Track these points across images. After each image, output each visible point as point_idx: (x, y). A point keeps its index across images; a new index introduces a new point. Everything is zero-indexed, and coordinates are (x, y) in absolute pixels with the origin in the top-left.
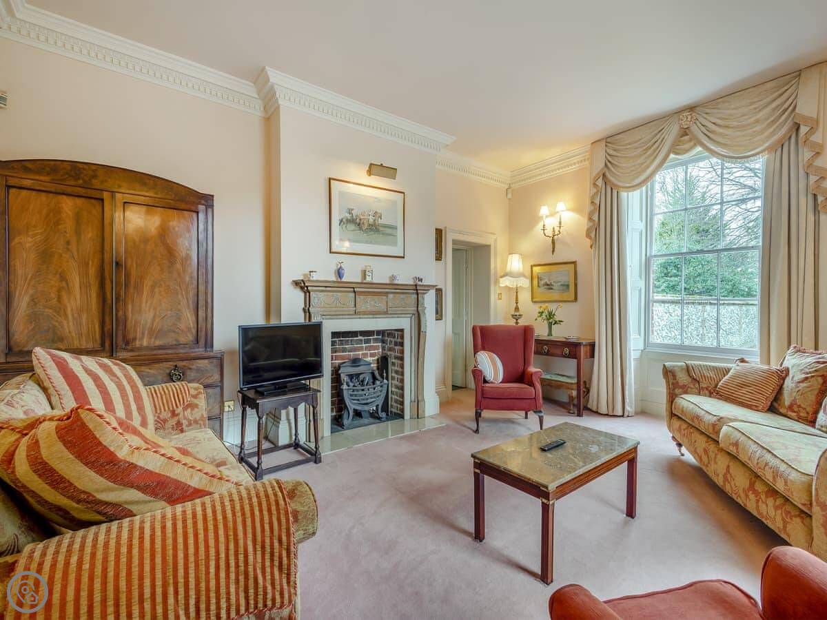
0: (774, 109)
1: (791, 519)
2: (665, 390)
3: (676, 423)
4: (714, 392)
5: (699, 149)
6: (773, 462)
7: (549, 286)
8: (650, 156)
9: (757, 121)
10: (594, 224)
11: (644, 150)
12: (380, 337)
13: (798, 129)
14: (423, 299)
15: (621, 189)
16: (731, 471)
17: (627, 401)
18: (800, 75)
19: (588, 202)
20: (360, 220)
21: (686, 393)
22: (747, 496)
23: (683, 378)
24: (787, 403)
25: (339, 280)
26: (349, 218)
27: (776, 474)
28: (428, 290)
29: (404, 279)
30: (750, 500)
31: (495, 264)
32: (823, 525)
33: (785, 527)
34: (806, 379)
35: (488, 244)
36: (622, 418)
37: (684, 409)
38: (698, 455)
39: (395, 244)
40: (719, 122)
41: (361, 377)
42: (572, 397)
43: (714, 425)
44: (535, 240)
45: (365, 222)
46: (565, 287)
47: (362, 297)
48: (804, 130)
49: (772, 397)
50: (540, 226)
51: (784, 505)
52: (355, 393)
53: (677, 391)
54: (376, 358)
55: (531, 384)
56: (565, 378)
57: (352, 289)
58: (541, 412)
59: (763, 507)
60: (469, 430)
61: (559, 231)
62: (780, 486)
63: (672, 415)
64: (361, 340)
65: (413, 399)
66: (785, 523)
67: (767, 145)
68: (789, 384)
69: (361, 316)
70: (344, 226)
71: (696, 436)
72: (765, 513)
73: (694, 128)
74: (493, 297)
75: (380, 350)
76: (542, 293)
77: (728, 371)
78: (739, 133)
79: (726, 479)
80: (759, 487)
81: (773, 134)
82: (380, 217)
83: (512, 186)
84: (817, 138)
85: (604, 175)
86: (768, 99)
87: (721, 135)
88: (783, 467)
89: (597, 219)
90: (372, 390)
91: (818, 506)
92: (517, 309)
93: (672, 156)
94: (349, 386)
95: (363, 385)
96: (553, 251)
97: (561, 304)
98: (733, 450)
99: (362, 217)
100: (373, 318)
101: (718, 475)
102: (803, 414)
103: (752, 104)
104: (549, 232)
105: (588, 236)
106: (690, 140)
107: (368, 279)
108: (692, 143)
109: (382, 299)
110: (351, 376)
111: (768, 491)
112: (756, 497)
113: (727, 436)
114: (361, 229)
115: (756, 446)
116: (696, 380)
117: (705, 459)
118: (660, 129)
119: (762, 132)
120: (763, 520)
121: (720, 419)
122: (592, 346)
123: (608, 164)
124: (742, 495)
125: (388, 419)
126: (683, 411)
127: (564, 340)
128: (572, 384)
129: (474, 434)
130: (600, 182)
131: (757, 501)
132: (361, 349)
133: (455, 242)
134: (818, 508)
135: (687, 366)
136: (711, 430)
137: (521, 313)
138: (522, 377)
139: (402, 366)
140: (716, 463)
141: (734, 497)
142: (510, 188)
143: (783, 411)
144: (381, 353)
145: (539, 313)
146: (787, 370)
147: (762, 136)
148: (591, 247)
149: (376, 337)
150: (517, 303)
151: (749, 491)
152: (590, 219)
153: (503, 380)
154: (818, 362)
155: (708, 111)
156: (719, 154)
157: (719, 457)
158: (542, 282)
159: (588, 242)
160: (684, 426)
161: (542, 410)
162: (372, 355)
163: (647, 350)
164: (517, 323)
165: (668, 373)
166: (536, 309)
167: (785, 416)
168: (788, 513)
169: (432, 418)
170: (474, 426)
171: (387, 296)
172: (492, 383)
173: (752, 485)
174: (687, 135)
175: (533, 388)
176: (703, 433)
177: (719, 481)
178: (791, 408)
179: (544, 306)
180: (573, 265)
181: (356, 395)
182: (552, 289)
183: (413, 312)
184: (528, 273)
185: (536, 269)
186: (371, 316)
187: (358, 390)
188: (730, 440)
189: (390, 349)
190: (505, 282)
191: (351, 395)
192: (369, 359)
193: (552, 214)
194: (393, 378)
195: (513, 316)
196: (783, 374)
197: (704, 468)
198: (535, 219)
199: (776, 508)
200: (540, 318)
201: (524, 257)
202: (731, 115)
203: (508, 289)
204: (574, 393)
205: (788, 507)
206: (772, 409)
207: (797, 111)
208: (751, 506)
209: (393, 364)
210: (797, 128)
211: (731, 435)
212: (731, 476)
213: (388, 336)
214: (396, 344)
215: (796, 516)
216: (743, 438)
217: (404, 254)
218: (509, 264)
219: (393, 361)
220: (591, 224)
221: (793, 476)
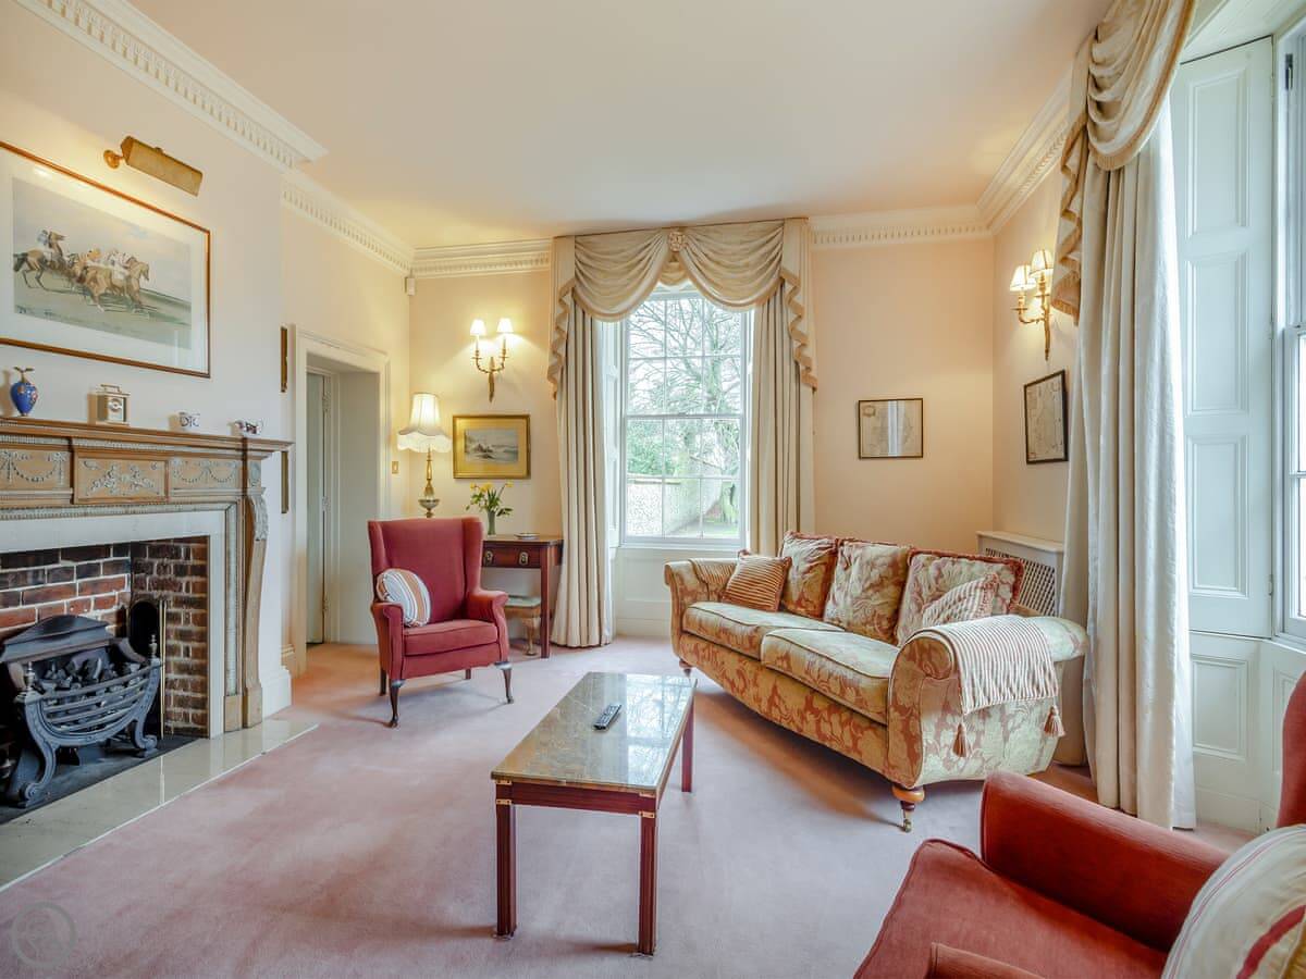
0: (763, 256)
1: (862, 733)
2: (671, 601)
3: (689, 643)
4: (724, 596)
5: (689, 282)
6: (839, 671)
7: (486, 453)
8: (636, 276)
9: (747, 265)
10: (560, 361)
11: (628, 267)
12: (128, 558)
13: (782, 286)
14: (259, 469)
15: (598, 316)
16: (779, 692)
17: (605, 622)
18: (783, 225)
19: (550, 326)
20: (85, 268)
21: (695, 601)
22: (803, 718)
23: (691, 581)
24: (795, 598)
25: (17, 414)
26: (49, 257)
27: (844, 684)
28: (272, 451)
29: (212, 421)
30: (807, 722)
31: (389, 407)
32: (902, 732)
33: (855, 744)
34: (811, 568)
35: (373, 368)
36: (599, 649)
37: (703, 623)
38: (728, 680)
39: (185, 344)
40: (711, 254)
41: (77, 661)
42: (533, 629)
43: (751, 639)
44: (459, 374)
45: (100, 276)
46: (510, 456)
47: (92, 463)
48: (788, 287)
49: (779, 593)
50: (471, 350)
51: (851, 718)
52: (68, 705)
53: (687, 600)
54: (114, 609)
55: (491, 618)
56: (519, 600)
57: (65, 442)
58: (506, 662)
59: (825, 728)
60: (376, 725)
61: (502, 365)
62: (850, 700)
63: (682, 632)
64: (68, 571)
65: (232, 688)
66: (855, 740)
67: (755, 296)
68: (793, 575)
69: (89, 510)
70: (35, 273)
71: (723, 655)
72: (829, 734)
73: (684, 254)
74: (384, 468)
75: (127, 589)
76: (474, 464)
77: (733, 567)
78: (730, 275)
79: (771, 702)
80: (818, 703)
81: (760, 285)
82: (145, 273)
83: (417, 274)
84: (798, 299)
85: (574, 290)
86: (757, 243)
87: (711, 270)
88: (850, 675)
89: (564, 355)
90: (118, 691)
91: (896, 710)
92: (429, 490)
93: (659, 284)
94: (43, 692)
95: (87, 681)
96: (492, 396)
97: (509, 482)
98: (781, 666)
99: (90, 263)
100: (127, 513)
101: (760, 700)
102: (811, 609)
103: (742, 243)
104: (485, 365)
105: (551, 377)
106: (680, 269)
107: (114, 418)
108: (682, 273)
109: (154, 467)
110: (42, 667)
111: (830, 706)
112: (816, 716)
113: (773, 648)
114: (86, 291)
115: (812, 655)
116: (704, 582)
117: (739, 683)
118: (646, 244)
119: (752, 279)
120: (827, 744)
121: (757, 629)
122: (559, 547)
123: (579, 274)
124: (797, 719)
125: (163, 748)
126: (700, 626)
127: (516, 539)
128: (531, 608)
129: (388, 729)
130: (568, 299)
131: (818, 722)
132: (71, 590)
133: (312, 358)
134: (897, 714)
135: (693, 564)
136: (748, 645)
137: (436, 497)
138: (466, 607)
139: (203, 620)
140: (755, 684)
141: (784, 724)
142: (411, 276)
143: (791, 607)
144: (128, 596)
145: (475, 496)
146: (789, 561)
147: (751, 285)
148: (555, 396)
149: (112, 558)
150: (429, 480)
151: (806, 710)
152: (554, 353)
153: (430, 620)
154: (819, 549)
155: (699, 237)
156: (710, 295)
157: (760, 677)
158: (474, 446)
159: (550, 387)
160: (702, 645)
161: (509, 659)
162: (100, 604)
163: (623, 547)
164: (429, 515)
165: (671, 576)
166: (467, 490)
167: (794, 613)
168: (857, 727)
169: (277, 719)
170: (385, 713)
171: (166, 462)
172: (414, 626)
173: (809, 706)
174: (676, 261)
175: (493, 625)
176: (733, 650)
177: (762, 708)
178: (799, 603)
179: (483, 485)
180: (524, 421)
181: (67, 713)
182: (490, 457)
183: (231, 498)
184: (448, 427)
185: (461, 424)
186: (120, 509)
187: (73, 699)
188: (777, 652)
189: (161, 585)
190: (405, 443)
191: (51, 715)
192: (95, 614)
193: (492, 335)
194: (171, 651)
195: (422, 501)
196: (786, 565)
197: (738, 697)
198: (459, 339)
199: (843, 725)
200: (476, 505)
201: (441, 400)
202: (722, 250)
203: (410, 454)
204: (536, 622)
205: (857, 720)
206: (782, 608)
207: (783, 263)
208: (809, 731)
209: (173, 618)
210: (782, 282)
211: (777, 647)
212: (780, 697)
213: (152, 555)
214: (181, 571)
215: (867, 729)
216: (793, 648)
217: (209, 370)
218: (415, 410)
219: (173, 610)
220: (555, 360)
221: (864, 683)
